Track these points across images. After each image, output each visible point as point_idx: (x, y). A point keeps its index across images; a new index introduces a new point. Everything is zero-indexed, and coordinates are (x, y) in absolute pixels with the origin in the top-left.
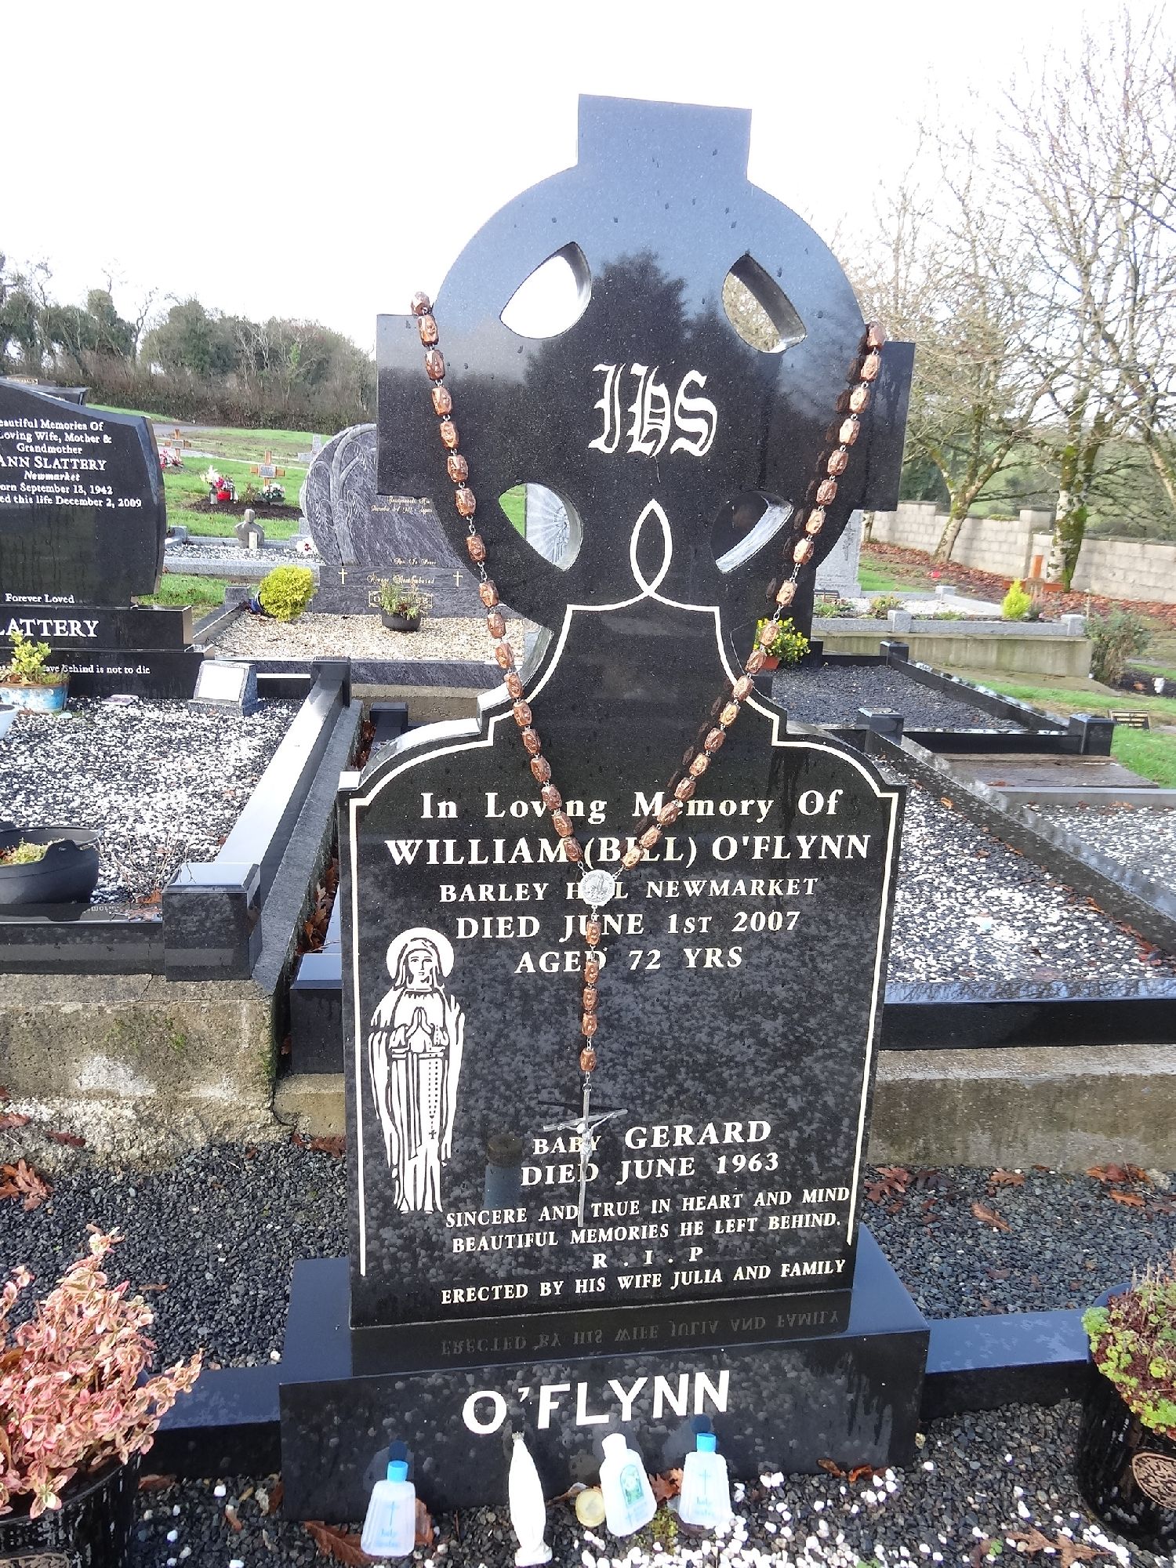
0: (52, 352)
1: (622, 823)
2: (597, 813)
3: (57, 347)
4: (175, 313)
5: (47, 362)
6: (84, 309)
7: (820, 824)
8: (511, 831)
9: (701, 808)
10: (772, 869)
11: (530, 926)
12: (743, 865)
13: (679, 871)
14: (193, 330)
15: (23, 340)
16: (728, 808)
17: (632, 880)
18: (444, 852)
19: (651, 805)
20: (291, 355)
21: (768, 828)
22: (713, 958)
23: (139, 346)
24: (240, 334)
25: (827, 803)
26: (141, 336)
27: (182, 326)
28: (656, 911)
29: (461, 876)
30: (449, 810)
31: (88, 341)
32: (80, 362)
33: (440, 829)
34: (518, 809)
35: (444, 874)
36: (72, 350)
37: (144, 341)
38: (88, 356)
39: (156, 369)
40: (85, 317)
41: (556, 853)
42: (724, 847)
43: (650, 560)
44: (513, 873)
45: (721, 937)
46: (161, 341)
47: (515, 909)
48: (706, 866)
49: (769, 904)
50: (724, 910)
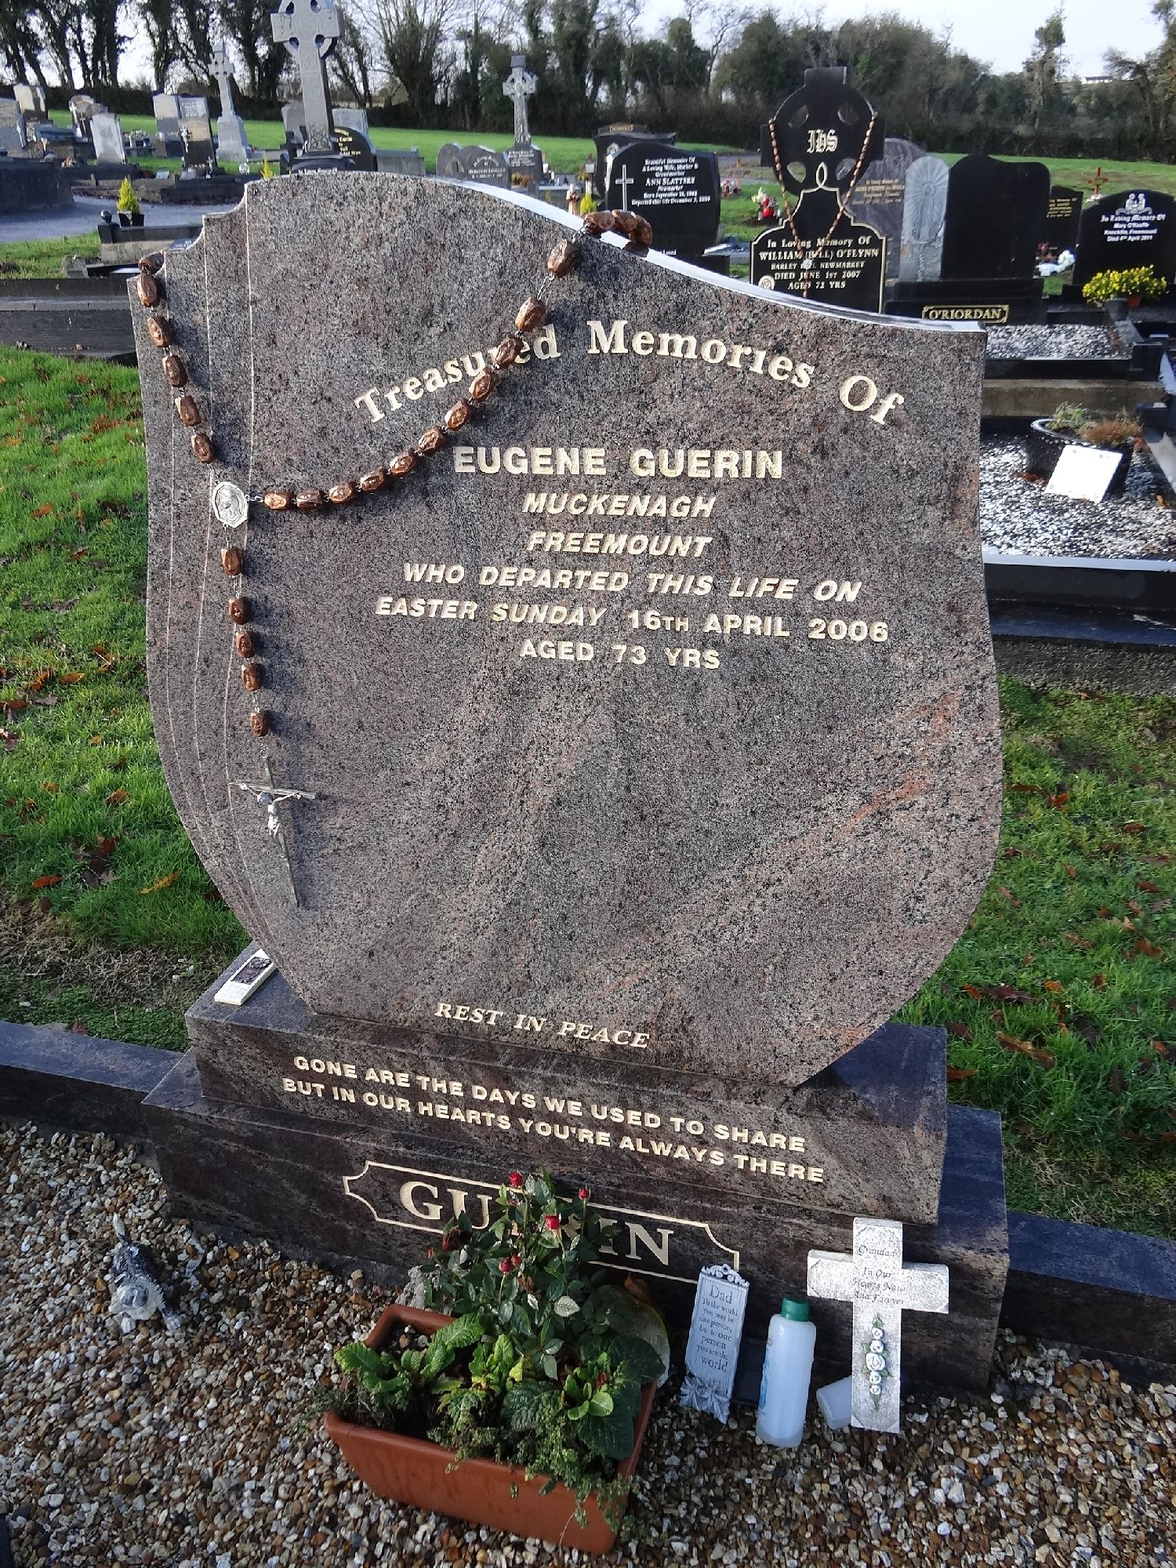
0: (635, 92)
1: (814, 247)
2: (809, 244)
3: (639, 85)
4: (750, 33)
5: (630, 101)
6: (664, 41)
7: (865, 246)
8: (788, 249)
9: (835, 243)
10: (851, 259)
11: (792, 275)
12: (845, 259)
13: (827, 260)
14: (765, 52)
15: (610, 83)
16: (841, 243)
17: (817, 261)
18: (771, 256)
19: (820, 242)
20: (859, 66)
21: (852, 247)
22: (837, 285)
23: (713, 73)
24: (809, 49)
25: (867, 240)
26: (716, 63)
27: (754, 47)
28: (823, 271)
29: (777, 262)
30: (774, 245)
31: (668, 75)
32: (659, 99)
33: (771, 249)
34: (790, 244)
35: (772, 262)
36: (653, 90)
37: (717, 69)
38: (668, 91)
39: (727, 96)
40: (666, 50)
41: (798, 255)
42: (840, 254)
43: (821, 179)
44: (788, 261)
45: (839, 278)
46: (733, 66)
47: (788, 271)
48: (836, 259)
49: (852, 269)
50: (840, 271)
